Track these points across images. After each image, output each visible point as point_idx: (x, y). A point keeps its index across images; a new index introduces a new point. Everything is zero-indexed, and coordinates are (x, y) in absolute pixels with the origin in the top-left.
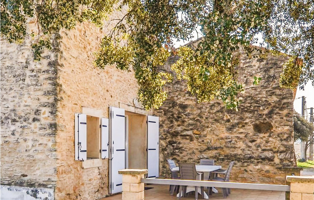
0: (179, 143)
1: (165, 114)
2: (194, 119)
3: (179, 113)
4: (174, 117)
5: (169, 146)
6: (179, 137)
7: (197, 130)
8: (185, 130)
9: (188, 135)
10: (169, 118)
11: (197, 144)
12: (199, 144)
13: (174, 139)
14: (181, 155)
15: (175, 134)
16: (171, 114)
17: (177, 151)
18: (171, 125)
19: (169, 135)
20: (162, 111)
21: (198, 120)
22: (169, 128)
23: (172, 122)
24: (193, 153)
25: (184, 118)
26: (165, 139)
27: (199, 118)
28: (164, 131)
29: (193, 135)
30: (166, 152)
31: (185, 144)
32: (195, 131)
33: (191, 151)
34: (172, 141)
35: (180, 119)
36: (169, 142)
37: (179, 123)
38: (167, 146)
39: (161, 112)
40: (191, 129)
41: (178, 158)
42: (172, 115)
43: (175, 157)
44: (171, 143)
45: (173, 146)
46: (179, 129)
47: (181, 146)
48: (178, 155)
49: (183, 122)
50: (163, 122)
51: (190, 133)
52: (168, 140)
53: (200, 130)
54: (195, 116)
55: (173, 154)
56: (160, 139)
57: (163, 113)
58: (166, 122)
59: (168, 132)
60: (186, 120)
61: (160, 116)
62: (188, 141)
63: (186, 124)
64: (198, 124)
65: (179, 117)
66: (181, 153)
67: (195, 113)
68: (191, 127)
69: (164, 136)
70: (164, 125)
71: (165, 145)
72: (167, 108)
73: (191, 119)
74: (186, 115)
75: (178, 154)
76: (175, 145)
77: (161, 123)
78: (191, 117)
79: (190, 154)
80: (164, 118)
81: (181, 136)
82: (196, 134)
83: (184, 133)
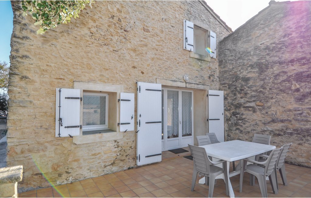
0: (242, 114)
1: (229, 88)
2: (256, 90)
3: (242, 86)
4: (237, 90)
5: (233, 116)
6: (242, 109)
7: (260, 101)
8: (248, 101)
9: (251, 107)
10: (233, 91)
11: (260, 115)
12: (263, 116)
13: (237, 111)
14: (244, 126)
15: (238, 106)
16: (234, 87)
17: (240, 121)
18: (235, 97)
19: (233, 107)
20: (227, 85)
21: (261, 91)
22: (233, 100)
23: (235, 94)
24: (256, 124)
25: (247, 91)
26: (230, 110)
27: (262, 89)
28: (228, 103)
29: (255, 106)
30: (230, 122)
31: (248, 115)
32: (258, 103)
33: (254, 123)
34: (236, 112)
35: (243, 91)
36: (233, 113)
37: (242, 95)
38: (231, 117)
39: (226, 86)
40: (254, 101)
41: (241, 129)
42: (236, 88)
43: (238, 127)
44: (234, 114)
45: (237, 117)
46: (242, 101)
47: (244, 117)
48: (241, 126)
49: (246, 94)
50: (228, 95)
51: (252, 104)
52: (232, 111)
53: (263, 101)
54: (258, 88)
55: (236, 124)
56: (225, 110)
57: (228, 87)
58: (230, 95)
59: (232, 104)
60: (249, 92)
61: (225, 90)
62: (251, 112)
63: (248, 96)
64: (262, 95)
65: (241, 90)
66: (244, 124)
67: (258, 84)
68: (253, 99)
69: (229, 108)
70: (228, 98)
71: (229, 115)
72: (231, 82)
73: (253, 91)
74: (249, 87)
75: (242, 124)
76: (238, 116)
77: (226, 96)
78: (254, 89)
79: (253, 125)
80: (229, 91)
81: (244, 107)
82: (259, 106)
83: (248, 105)
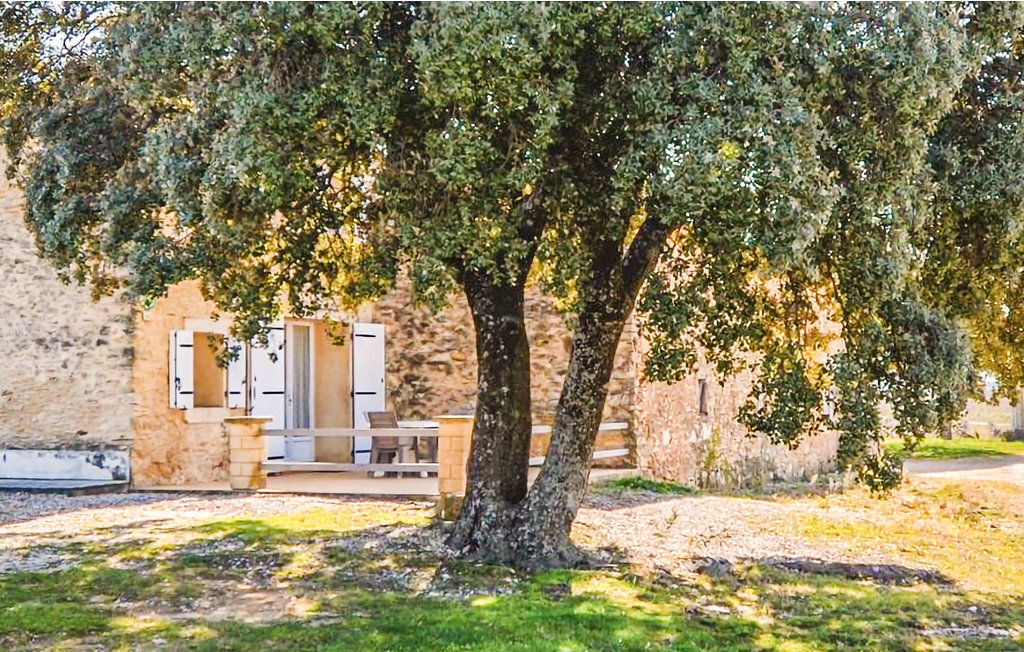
0: (426, 380)
1: (397, 319)
2: (453, 328)
3: (425, 316)
4: (413, 325)
5: (405, 385)
6: (425, 367)
7: (460, 351)
8: (437, 351)
9: (442, 363)
10: (405, 326)
11: (459, 379)
12: (465, 381)
13: (415, 372)
14: (429, 404)
15: (417, 361)
16: (408, 317)
17: (421, 395)
18: (410, 341)
19: (405, 362)
20: (391, 311)
21: (461, 330)
22: (406, 347)
23: (410, 334)
24: (453, 399)
25: (435, 327)
26: (398, 370)
27: (463, 326)
28: (395, 354)
29: (451, 362)
30: (399, 399)
31: (436, 380)
32: (456, 354)
33: (448, 397)
34: (413, 376)
35: (426, 329)
36: (406, 377)
37: (425, 337)
38: (401, 386)
39: (389, 314)
40: (449, 350)
41: (423, 411)
42: (411, 320)
43: (417, 408)
44: (409, 379)
45: (414, 386)
46: (425, 349)
47: (428, 385)
48: (424, 405)
49: (433, 334)
50: (393, 335)
51: (445, 357)
52: (402, 374)
53: (464, 350)
54: (456, 323)
55: (413, 402)
56: (388, 371)
57: (393, 315)
58: (400, 335)
59: (403, 356)
60: (438, 330)
61: (386, 323)
62: (443, 374)
63: (438, 338)
64: (463, 338)
65: (424, 325)
66: (430, 400)
67: (456, 314)
68: (447, 346)
69: (396, 366)
70: (395, 341)
71: (396, 383)
72: (400, 306)
73: (447, 329)
74: (438, 320)
75: (424, 401)
76: (417, 383)
77: (389, 337)
78: (448, 324)
80: (396, 326)
81: (429, 363)
82: (458, 360)
83: (437, 358)
